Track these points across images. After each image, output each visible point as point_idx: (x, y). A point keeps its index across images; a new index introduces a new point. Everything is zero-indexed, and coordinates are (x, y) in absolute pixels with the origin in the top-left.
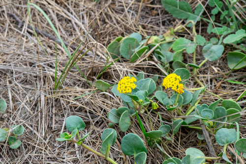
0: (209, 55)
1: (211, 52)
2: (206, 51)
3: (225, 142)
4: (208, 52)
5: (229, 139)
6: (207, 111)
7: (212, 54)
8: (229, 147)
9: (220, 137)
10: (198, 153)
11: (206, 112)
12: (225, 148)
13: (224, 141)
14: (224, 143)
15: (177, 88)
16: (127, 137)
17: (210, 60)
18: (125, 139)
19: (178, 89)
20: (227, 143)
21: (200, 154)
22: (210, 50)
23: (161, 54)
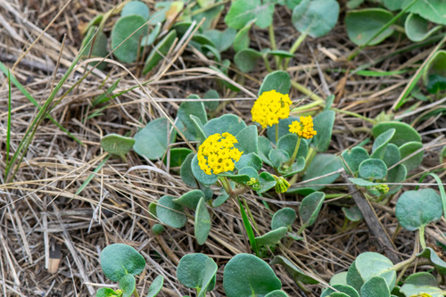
0: (307, 25)
1: (311, 17)
2: (300, 18)
3: (419, 221)
4: (305, 17)
5: (426, 213)
6: (369, 163)
7: (314, 21)
8: (431, 232)
9: (407, 213)
10: (380, 263)
11: (369, 167)
12: (421, 234)
13: (416, 219)
14: (416, 225)
15: (302, 129)
16: (232, 264)
17: (314, 35)
18: (229, 268)
19: (305, 130)
20: (424, 222)
21: (385, 263)
22: (307, 13)
23: (208, 43)
